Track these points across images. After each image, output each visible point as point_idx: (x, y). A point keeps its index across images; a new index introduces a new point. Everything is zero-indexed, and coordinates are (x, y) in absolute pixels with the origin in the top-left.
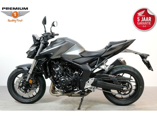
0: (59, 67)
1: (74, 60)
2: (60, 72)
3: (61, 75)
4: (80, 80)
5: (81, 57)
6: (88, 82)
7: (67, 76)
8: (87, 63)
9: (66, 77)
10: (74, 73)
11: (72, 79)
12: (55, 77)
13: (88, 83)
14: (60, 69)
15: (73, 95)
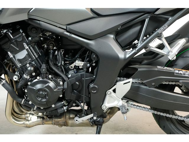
0: (27, 50)
1: (72, 27)
2: (28, 65)
3: (34, 74)
4: (89, 86)
5: (92, 15)
6: (114, 91)
7: (50, 76)
8: (111, 33)
9: (49, 79)
10: (73, 65)
11: (66, 83)
12: (15, 78)
13: (113, 94)
14: (29, 55)
15: (70, 122)
